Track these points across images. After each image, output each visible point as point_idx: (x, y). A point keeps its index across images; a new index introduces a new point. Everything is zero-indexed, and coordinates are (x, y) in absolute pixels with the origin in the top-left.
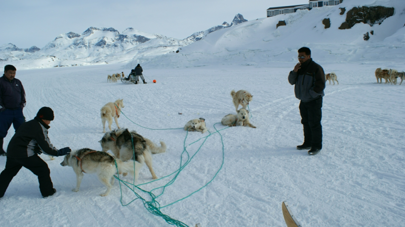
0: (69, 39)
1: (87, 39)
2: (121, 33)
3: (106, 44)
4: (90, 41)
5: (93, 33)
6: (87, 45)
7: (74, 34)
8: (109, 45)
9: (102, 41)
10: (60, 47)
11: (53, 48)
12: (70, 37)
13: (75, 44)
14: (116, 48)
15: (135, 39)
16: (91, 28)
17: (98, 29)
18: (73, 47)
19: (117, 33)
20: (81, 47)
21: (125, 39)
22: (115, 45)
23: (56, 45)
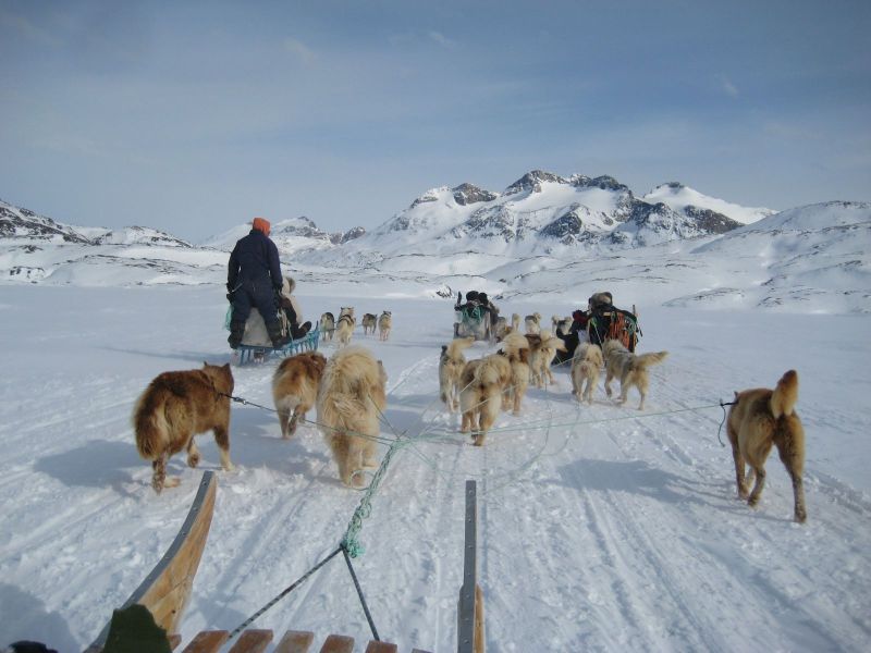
0: (456, 205)
1: (514, 208)
2: (638, 197)
3: (582, 230)
4: (524, 217)
5: (539, 190)
6: (514, 229)
7: (477, 190)
8: (589, 236)
9: (565, 218)
10: (421, 231)
11: (402, 232)
12: (460, 201)
13: (474, 224)
14: (616, 246)
15: (690, 220)
16: (536, 173)
17: (559, 180)
18: (462, 234)
19: (626, 195)
20: (491, 235)
21: (653, 217)
22: (612, 235)
23: (411, 223)
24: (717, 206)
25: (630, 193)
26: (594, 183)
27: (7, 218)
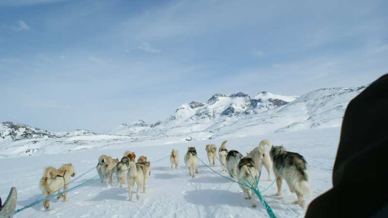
0: (191, 109)
1: (211, 108)
2: (252, 98)
3: (235, 111)
4: (215, 110)
5: (218, 100)
6: (212, 114)
7: (198, 103)
8: (238, 113)
9: (228, 109)
10: (180, 120)
11: (174, 121)
12: (192, 107)
13: (198, 114)
14: (247, 115)
15: (271, 103)
16: (217, 95)
17: (225, 96)
18: (194, 118)
19: (248, 98)
20: (204, 117)
21: (259, 104)
22: (246, 112)
23: (177, 117)
24: (279, 97)
25: (249, 97)
26: (237, 95)
27: (30, 132)
